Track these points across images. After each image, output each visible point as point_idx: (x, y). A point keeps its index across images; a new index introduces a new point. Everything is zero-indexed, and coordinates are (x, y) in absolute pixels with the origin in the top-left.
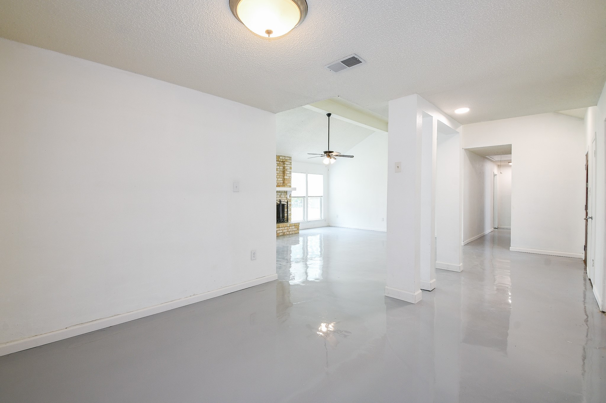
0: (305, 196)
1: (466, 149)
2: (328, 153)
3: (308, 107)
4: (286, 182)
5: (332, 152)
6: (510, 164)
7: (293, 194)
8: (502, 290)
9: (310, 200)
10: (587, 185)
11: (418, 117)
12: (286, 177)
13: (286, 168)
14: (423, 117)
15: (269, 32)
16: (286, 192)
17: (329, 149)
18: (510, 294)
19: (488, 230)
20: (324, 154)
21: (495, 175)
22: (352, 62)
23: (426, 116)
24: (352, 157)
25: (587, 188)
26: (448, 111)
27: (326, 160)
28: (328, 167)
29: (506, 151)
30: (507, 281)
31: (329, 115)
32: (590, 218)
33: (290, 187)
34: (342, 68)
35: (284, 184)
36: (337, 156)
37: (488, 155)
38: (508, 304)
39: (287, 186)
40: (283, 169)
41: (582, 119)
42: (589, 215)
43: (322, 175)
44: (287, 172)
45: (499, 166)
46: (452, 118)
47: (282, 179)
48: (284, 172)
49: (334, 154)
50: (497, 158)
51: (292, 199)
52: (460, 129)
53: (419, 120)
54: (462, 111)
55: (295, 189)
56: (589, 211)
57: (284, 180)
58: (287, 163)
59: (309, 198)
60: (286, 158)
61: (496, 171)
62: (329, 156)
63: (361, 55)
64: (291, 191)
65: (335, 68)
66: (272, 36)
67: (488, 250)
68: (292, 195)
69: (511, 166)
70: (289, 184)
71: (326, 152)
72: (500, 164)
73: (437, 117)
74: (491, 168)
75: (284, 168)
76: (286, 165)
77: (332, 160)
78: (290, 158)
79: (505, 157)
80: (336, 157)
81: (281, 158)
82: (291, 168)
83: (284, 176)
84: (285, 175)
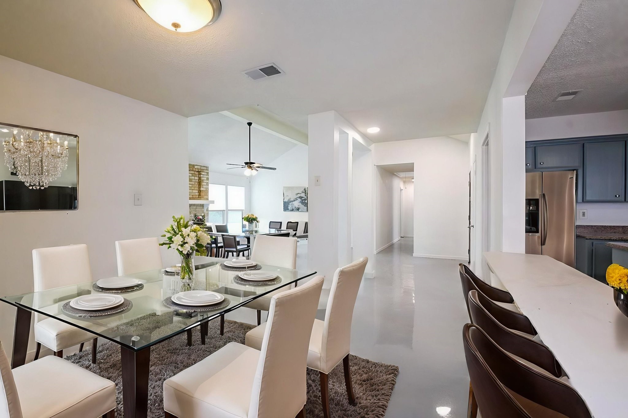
0: (225, 209)
1: (377, 166)
2: (249, 164)
3: (226, 113)
4: (202, 194)
5: (254, 163)
6: (413, 180)
7: (211, 207)
8: (407, 292)
9: (230, 213)
10: (470, 199)
11: (335, 132)
12: (202, 189)
13: (203, 179)
14: (340, 134)
15: (176, 25)
16: (202, 206)
17: (250, 160)
18: (414, 295)
19: (396, 239)
20: (245, 165)
21: (401, 190)
22: (271, 71)
23: (342, 133)
24: (275, 169)
25: (470, 202)
26: (362, 129)
27: (248, 172)
28: (250, 179)
29: (409, 168)
30: (411, 283)
31: (250, 124)
32: (472, 226)
33: (207, 199)
34: (260, 77)
35: (200, 197)
36: (259, 167)
37: (396, 172)
38: (413, 304)
39: (203, 199)
40: (198, 180)
41: (466, 143)
42: (472, 224)
43: (244, 187)
44: (203, 184)
45: (404, 182)
46: (365, 136)
47: (197, 191)
48: (200, 183)
49: (255, 165)
50: (402, 175)
51: (209, 212)
52: (372, 147)
53: (337, 136)
54: (374, 130)
55: (213, 202)
56: (471, 220)
57: (200, 191)
58: (203, 173)
59: (229, 212)
60: (202, 168)
61: (402, 186)
62: (250, 167)
63: (279, 66)
64: (208, 205)
65: (253, 75)
66: (179, 30)
67: (396, 257)
68: (210, 209)
69: (413, 182)
70: (206, 197)
71: (246, 163)
72: (405, 180)
73: (353, 135)
74: (398, 183)
75: (200, 178)
76: (202, 176)
77: (254, 172)
78: (207, 167)
79: (408, 174)
80: (257, 169)
81: (196, 167)
82: (208, 179)
83: (199, 187)
84: (202, 186)
